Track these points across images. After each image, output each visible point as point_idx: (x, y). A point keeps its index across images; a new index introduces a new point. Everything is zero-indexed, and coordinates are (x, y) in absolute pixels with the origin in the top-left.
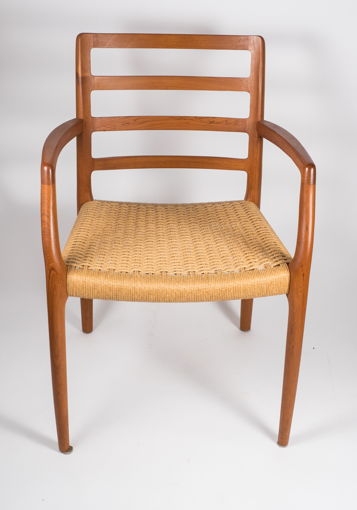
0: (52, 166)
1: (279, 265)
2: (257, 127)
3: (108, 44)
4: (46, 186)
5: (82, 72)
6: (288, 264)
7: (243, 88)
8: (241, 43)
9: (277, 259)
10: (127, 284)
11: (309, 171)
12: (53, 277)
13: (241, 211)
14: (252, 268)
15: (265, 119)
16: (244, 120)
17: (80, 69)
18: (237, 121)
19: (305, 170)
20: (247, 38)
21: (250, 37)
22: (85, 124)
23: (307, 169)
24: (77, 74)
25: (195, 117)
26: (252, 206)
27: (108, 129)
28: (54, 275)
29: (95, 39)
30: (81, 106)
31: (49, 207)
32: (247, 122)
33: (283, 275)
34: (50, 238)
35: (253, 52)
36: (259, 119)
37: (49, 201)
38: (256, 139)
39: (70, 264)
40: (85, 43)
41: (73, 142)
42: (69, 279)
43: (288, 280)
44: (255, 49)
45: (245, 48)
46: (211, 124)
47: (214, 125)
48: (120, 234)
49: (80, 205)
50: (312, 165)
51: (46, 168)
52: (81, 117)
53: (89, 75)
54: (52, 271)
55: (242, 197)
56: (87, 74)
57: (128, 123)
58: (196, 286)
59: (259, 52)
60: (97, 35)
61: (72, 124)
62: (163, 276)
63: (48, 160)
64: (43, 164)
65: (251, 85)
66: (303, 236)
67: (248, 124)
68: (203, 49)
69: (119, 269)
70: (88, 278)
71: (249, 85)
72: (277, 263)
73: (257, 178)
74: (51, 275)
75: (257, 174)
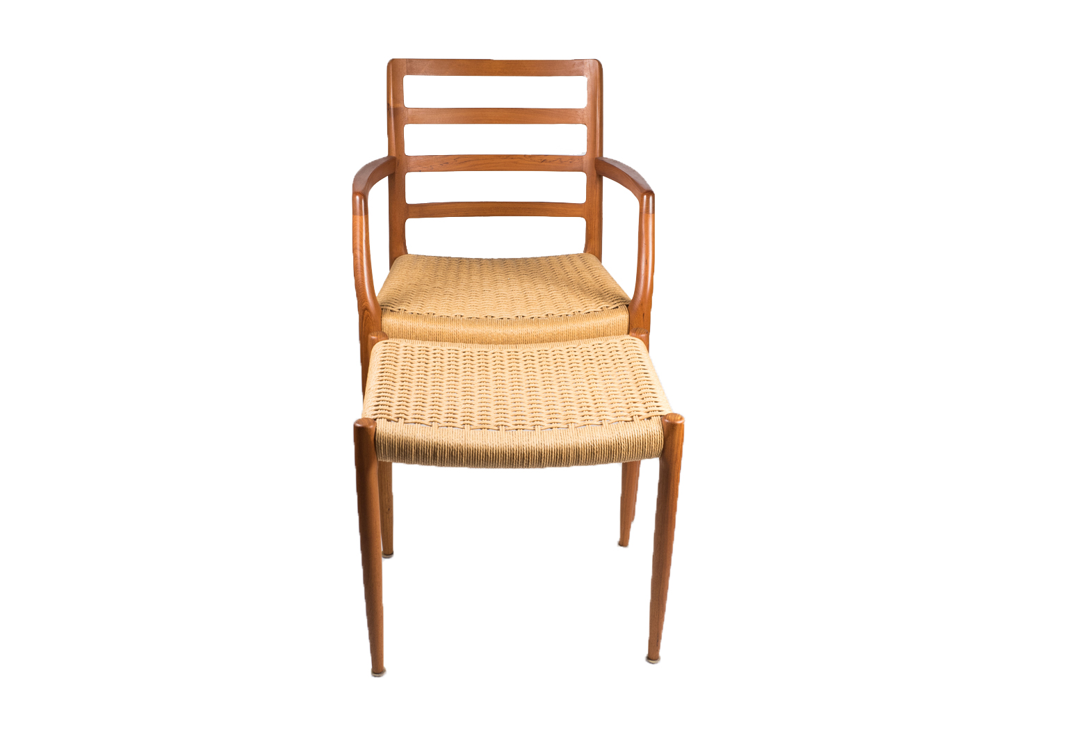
0: (364, 196)
1: (617, 307)
2: (595, 165)
3: (423, 71)
4: (358, 217)
5: (394, 103)
6: (627, 306)
7: (579, 120)
8: (576, 68)
9: (615, 302)
10: (448, 328)
11: (648, 199)
12: (366, 318)
13: (579, 263)
14: (587, 311)
15: (605, 156)
16: (580, 158)
17: (392, 99)
18: (572, 158)
19: (643, 197)
20: (582, 62)
21: (585, 61)
22: (398, 163)
23: (645, 196)
24: (388, 105)
25: (525, 156)
26: (592, 258)
27: (424, 169)
28: (368, 316)
29: (409, 65)
30: (393, 142)
31: (361, 240)
32: (584, 160)
33: (622, 317)
34: (363, 275)
35: (589, 77)
36: (598, 155)
37: (361, 234)
38: (595, 178)
39: (384, 307)
40: (397, 70)
41: (385, 181)
42: (383, 322)
43: (627, 322)
44: (591, 75)
45: (580, 73)
46: (543, 163)
47: (546, 164)
48: (438, 284)
49: (392, 260)
50: (650, 193)
51: (357, 198)
52: (394, 154)
53: (402, 106)
54: (366, 311)
55: (581, 249)
56: (399, 105)
57: (447, 163)
58: (524, 329)
59: (596, 78)
60: (410, 61)
61: (384, 161)
62: (489, 320)
63: (360, 189)
64: (355, 194)
65: (588, 116)
66: (643, 272)
67: (585, 162)
68: (532, 75)
69: (439, 313)
70: (405, 321)
71: (585, 116)
72: (615, 306)
73: (597, 225)
74: (365, 316)
75: (597, 221)
